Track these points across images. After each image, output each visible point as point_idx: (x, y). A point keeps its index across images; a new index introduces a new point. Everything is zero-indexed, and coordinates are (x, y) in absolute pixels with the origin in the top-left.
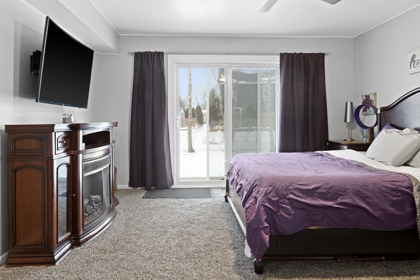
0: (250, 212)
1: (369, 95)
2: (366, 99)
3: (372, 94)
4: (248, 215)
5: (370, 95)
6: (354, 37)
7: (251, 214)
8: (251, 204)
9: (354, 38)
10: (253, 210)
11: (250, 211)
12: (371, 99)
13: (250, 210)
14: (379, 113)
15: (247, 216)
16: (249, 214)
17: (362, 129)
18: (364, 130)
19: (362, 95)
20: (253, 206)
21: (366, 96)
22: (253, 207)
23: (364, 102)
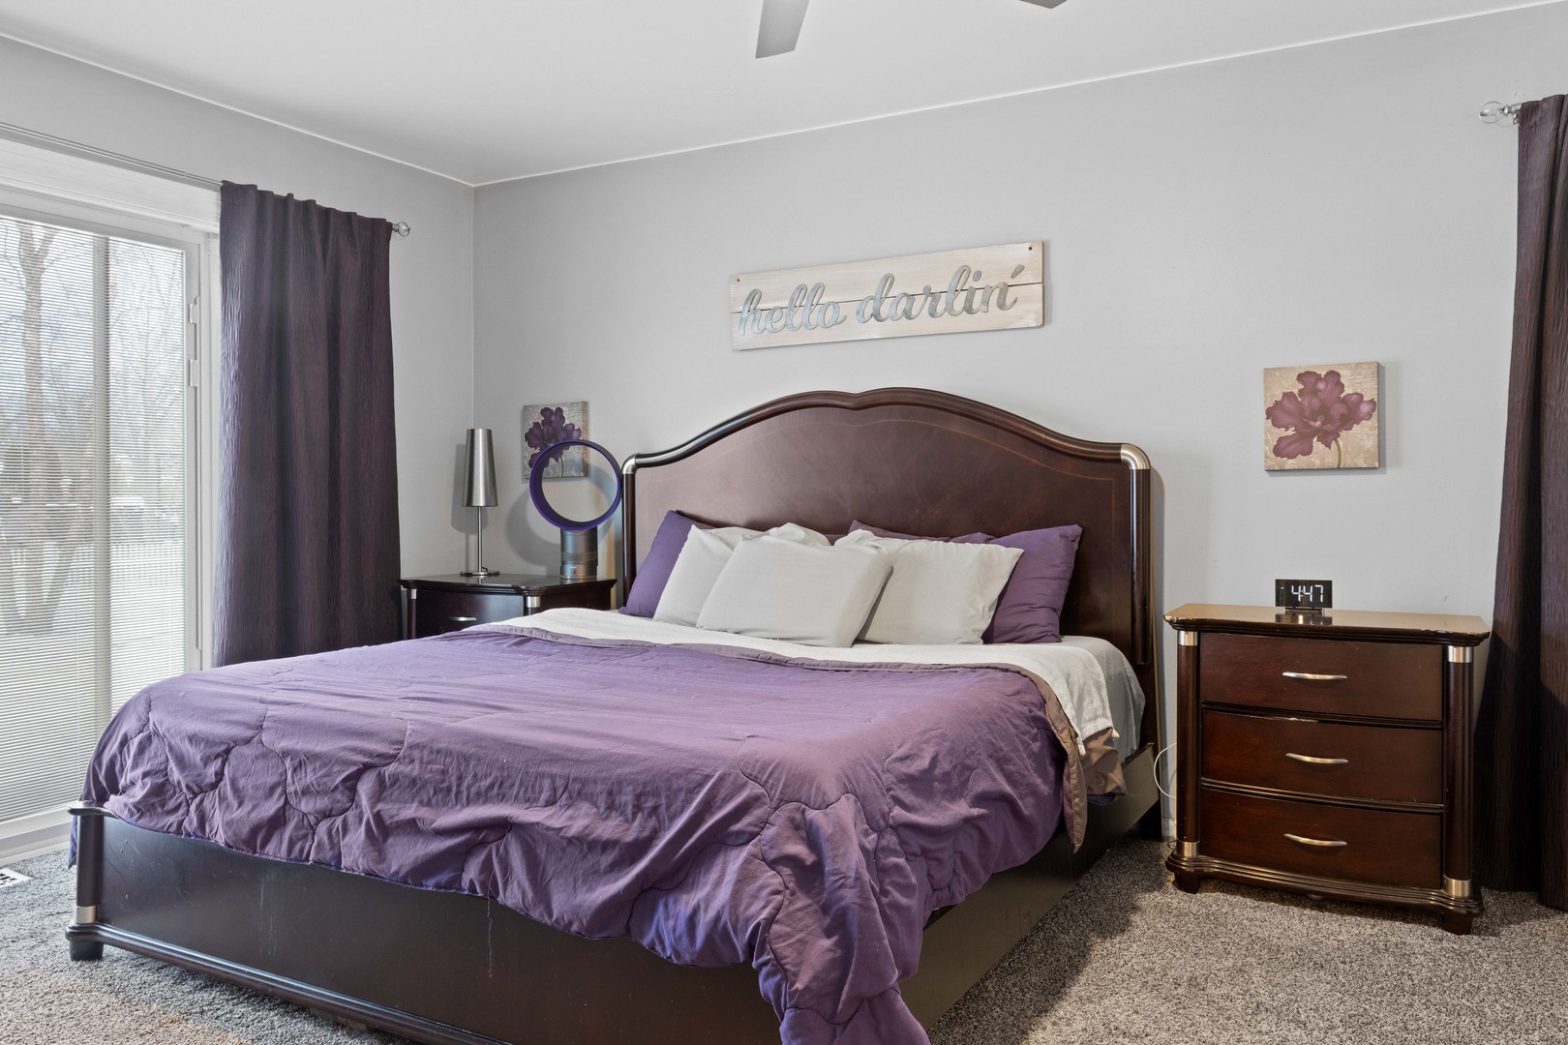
0: (792, 936)
1: (559, 410)
2: (547, 422)
3: (573, 403)
4: (786, 953)
5: (565, 409)
6: (473, 186)
7: (800, 941)
8: (779, 898)
9: (475, 188)
10: (801, 920)
11: (788, 929)
12: (567, 422)
13: (789, 926)
14: (627, 475)
15: (785, 957)
16: (790, 945)
17: (559, 529)
18: (570, 536)
19: (526, 408)
20: (791, 902)
21: (545, 411)
22: (792, 908)
23: (535, 430)
